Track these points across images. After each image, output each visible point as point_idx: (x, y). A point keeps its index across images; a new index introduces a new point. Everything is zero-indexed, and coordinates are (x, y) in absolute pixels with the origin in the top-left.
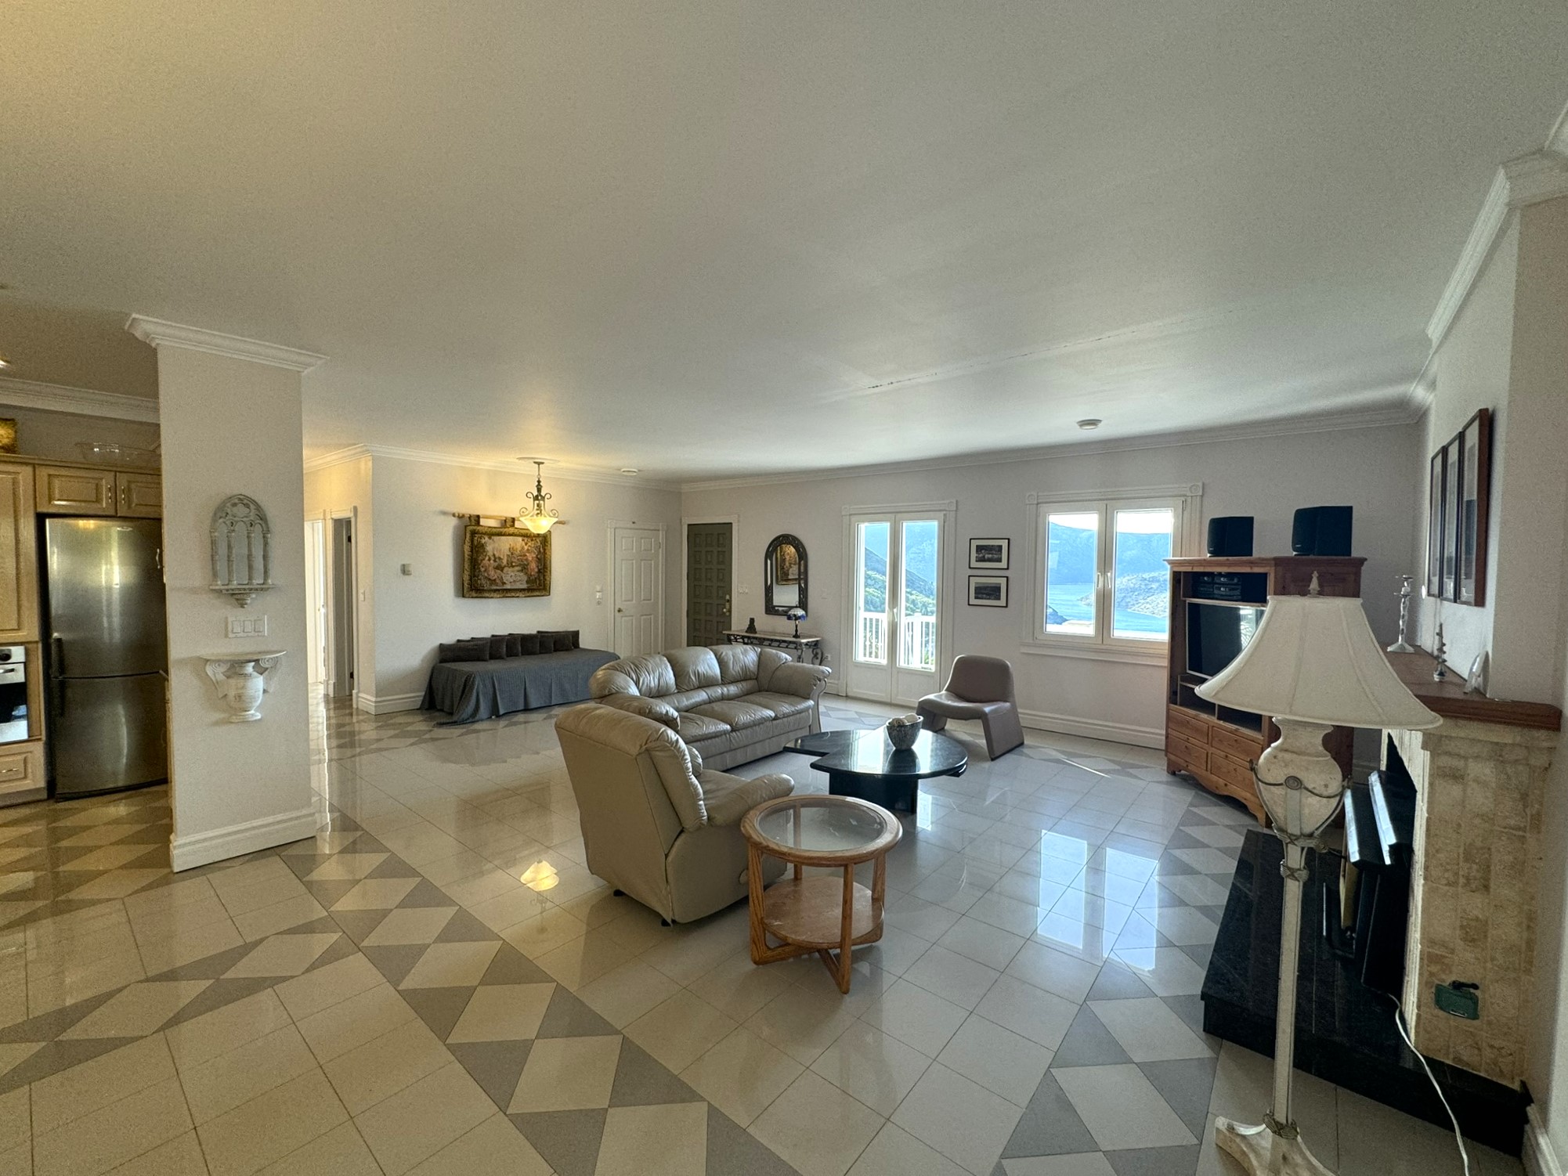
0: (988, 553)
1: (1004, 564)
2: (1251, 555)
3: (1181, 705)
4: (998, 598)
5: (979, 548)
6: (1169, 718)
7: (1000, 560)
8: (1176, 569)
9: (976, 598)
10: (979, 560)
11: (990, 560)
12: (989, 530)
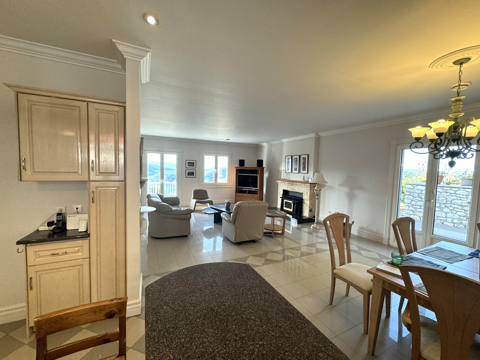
0: (191, 164)
1: (195, 167)
2: (244, 166)
3: (238, 193)
4: (194, 175)
5: (188, 163)
6: (236, 196)
7: (194, 166)
8: (237, 169)
9: (188, 175)
10: (188, 166)
11: (191, 166)
12: (191, 158)
